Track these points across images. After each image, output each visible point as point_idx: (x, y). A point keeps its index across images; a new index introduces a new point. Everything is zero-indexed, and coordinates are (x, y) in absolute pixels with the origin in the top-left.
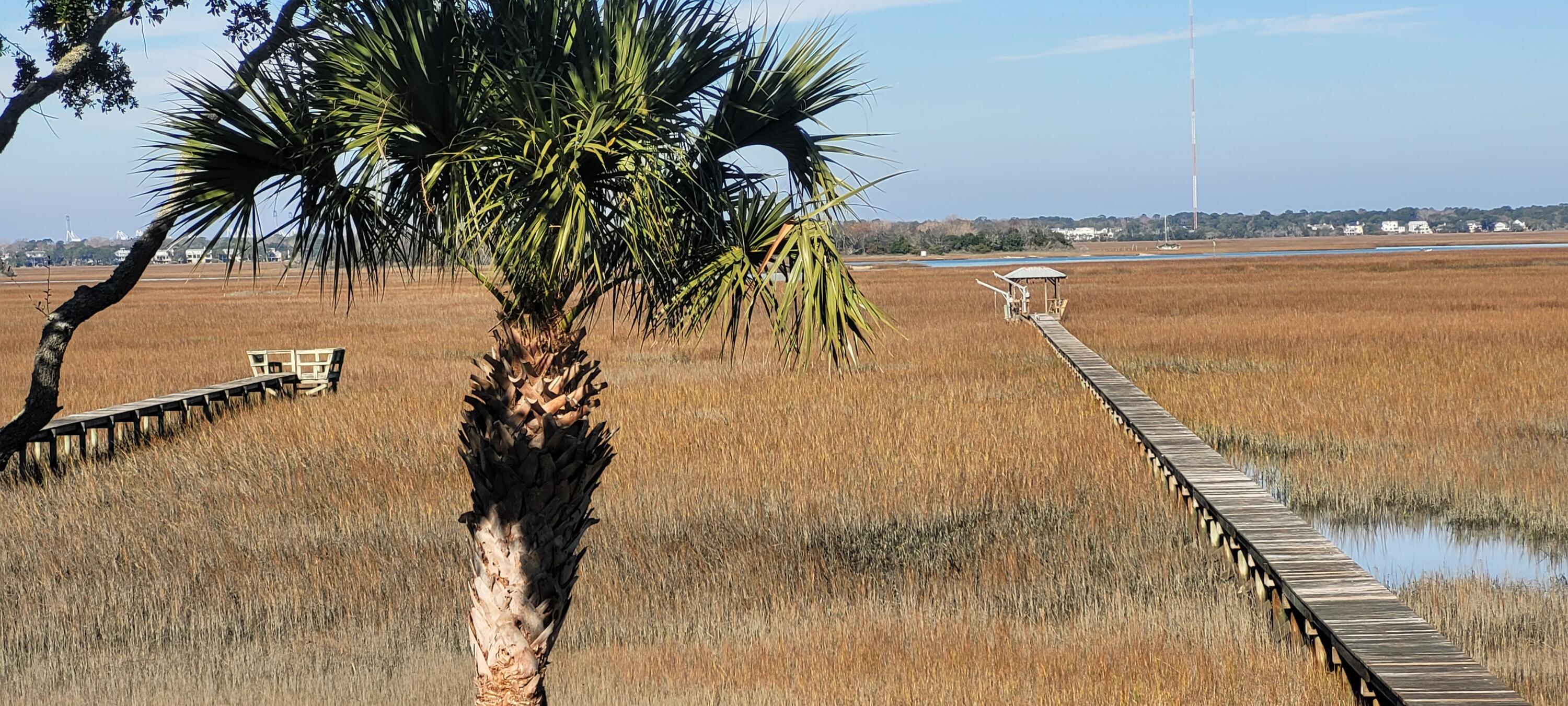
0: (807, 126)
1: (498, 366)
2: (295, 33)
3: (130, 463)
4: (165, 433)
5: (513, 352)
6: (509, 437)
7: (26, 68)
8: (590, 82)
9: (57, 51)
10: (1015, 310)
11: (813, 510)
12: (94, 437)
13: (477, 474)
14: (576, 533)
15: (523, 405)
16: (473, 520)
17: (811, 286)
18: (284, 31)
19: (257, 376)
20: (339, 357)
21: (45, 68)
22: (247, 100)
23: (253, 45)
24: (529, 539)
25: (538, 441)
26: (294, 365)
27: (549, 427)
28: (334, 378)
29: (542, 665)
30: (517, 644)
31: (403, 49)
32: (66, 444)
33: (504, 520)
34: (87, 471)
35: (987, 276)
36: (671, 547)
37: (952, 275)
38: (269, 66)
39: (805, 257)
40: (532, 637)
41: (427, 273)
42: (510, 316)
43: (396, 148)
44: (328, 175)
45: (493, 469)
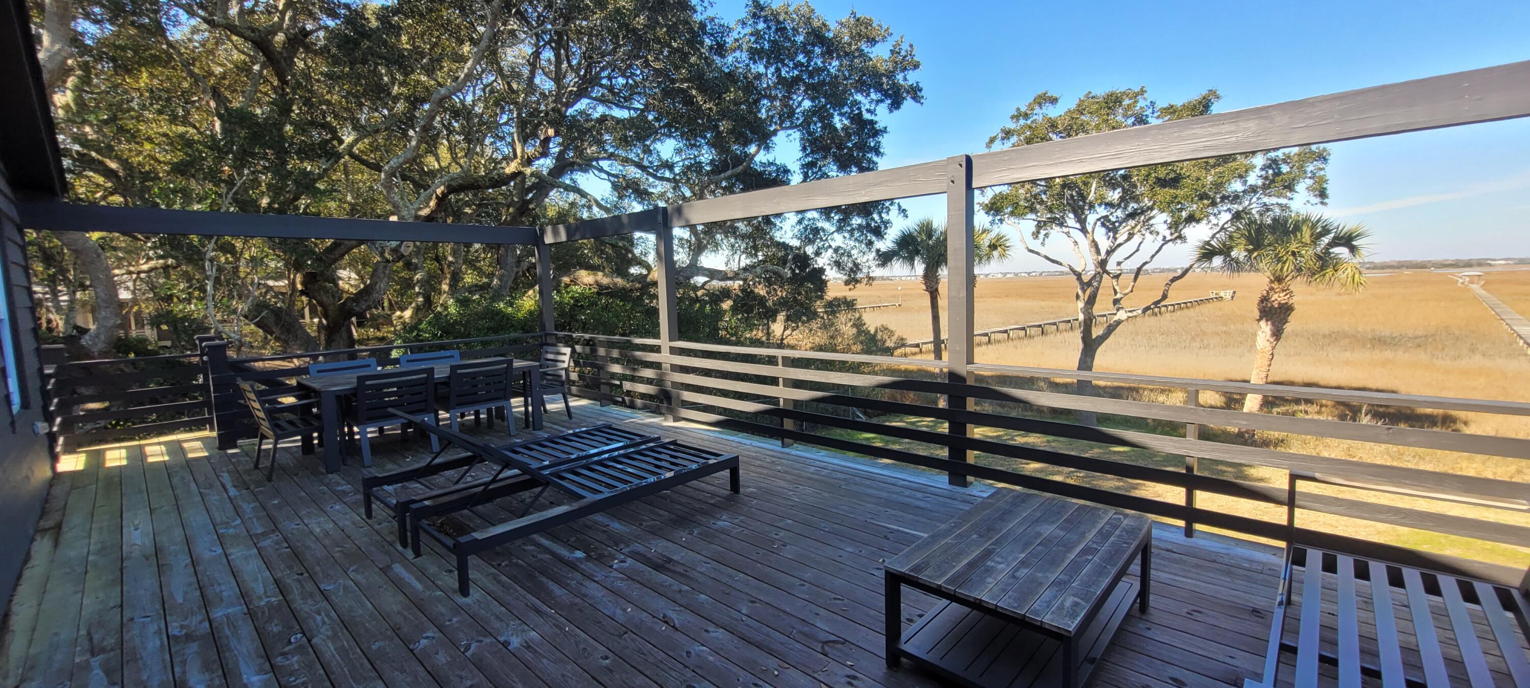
0: (1354, 243)
1: (1268, 293)
2: (1225, 229)
3: (1179, 313)
4: (1187, 307)
5: (1272, 289)
6: (1269, 305)
7: (1164, 237)
8: (1296, 236)
9: (1172, 234)
10: (1463, 283)
11: (1373, 330)
12: (1170, 308)
13: (1261, 312)
14: (1284, 323)
15: (1273, 299)
16: (1259, 320)
17: (1350, 276)
18: (1223, 228)
19: (1212, 296)
20: (1234, 292)
21: (1169, 238)
22: (1212, 242)
23: (1215, 231)
24: (1273, 324)
25: (1276, 306)
26: (1222, 294)
27: (1279, 304)
28: (1232, 297)
29: (1273, 348)
30: (1268, 344)
31: (1249, 232)
32: (1163, 309)
33: (1267, 321)
34: (1168, 315)
35: (1453, 274)
36: (1324, 336)
37: (1441, 274)
38: (1218, 236)
39: (1349, 270)
40: (1271, 343)
41: (1252, 273)
42: (1272, 282)
43: (1246, 250)
44: (1230, 256)
45: (1265, 311)
